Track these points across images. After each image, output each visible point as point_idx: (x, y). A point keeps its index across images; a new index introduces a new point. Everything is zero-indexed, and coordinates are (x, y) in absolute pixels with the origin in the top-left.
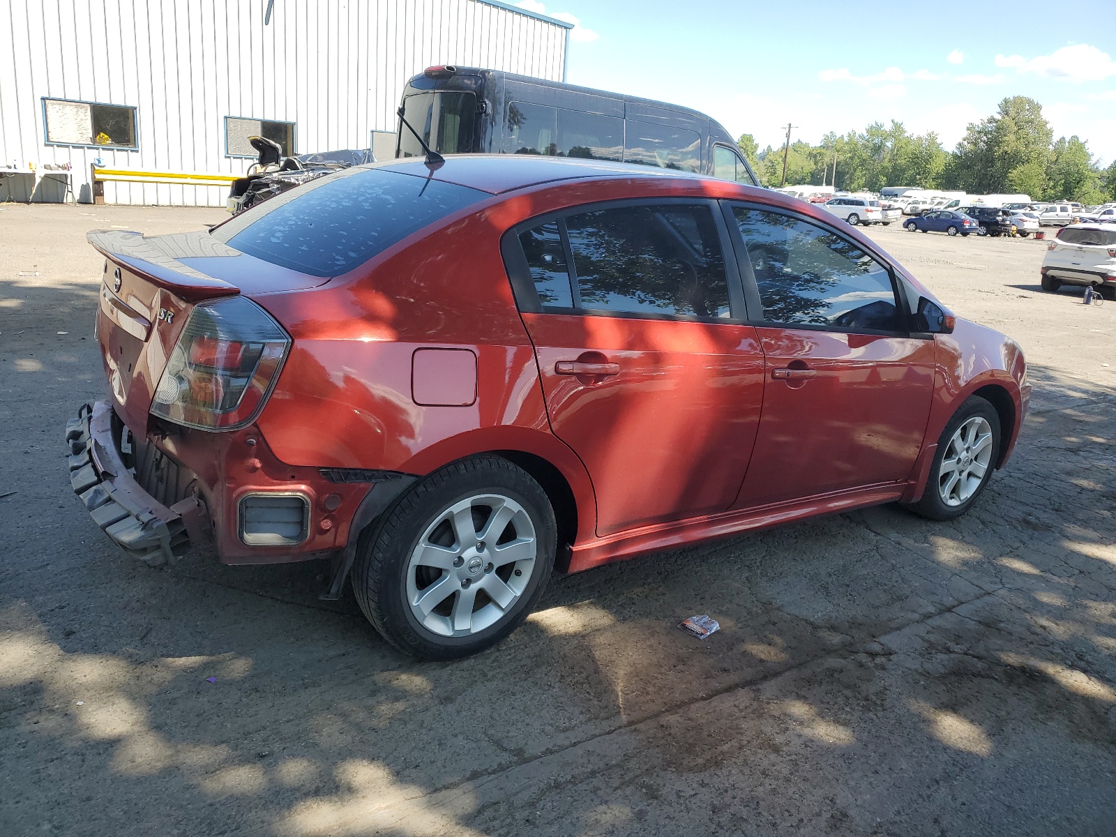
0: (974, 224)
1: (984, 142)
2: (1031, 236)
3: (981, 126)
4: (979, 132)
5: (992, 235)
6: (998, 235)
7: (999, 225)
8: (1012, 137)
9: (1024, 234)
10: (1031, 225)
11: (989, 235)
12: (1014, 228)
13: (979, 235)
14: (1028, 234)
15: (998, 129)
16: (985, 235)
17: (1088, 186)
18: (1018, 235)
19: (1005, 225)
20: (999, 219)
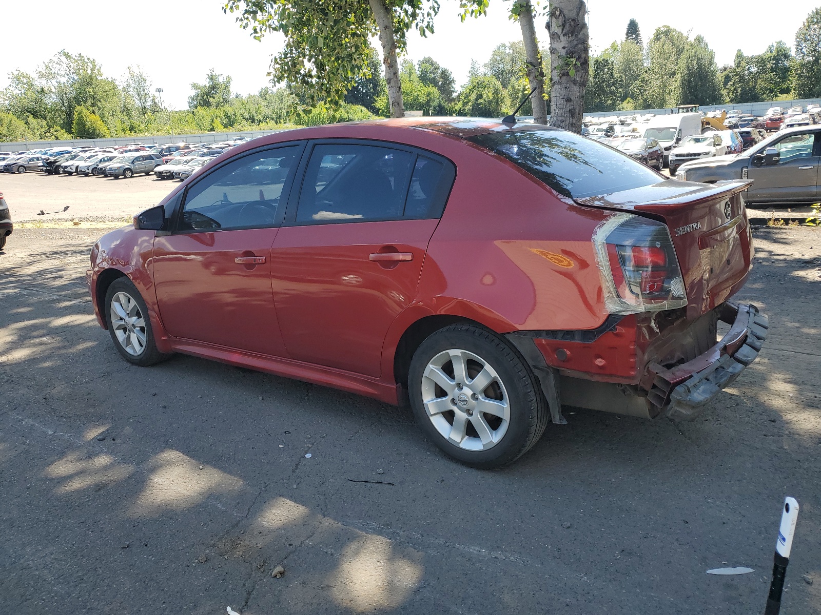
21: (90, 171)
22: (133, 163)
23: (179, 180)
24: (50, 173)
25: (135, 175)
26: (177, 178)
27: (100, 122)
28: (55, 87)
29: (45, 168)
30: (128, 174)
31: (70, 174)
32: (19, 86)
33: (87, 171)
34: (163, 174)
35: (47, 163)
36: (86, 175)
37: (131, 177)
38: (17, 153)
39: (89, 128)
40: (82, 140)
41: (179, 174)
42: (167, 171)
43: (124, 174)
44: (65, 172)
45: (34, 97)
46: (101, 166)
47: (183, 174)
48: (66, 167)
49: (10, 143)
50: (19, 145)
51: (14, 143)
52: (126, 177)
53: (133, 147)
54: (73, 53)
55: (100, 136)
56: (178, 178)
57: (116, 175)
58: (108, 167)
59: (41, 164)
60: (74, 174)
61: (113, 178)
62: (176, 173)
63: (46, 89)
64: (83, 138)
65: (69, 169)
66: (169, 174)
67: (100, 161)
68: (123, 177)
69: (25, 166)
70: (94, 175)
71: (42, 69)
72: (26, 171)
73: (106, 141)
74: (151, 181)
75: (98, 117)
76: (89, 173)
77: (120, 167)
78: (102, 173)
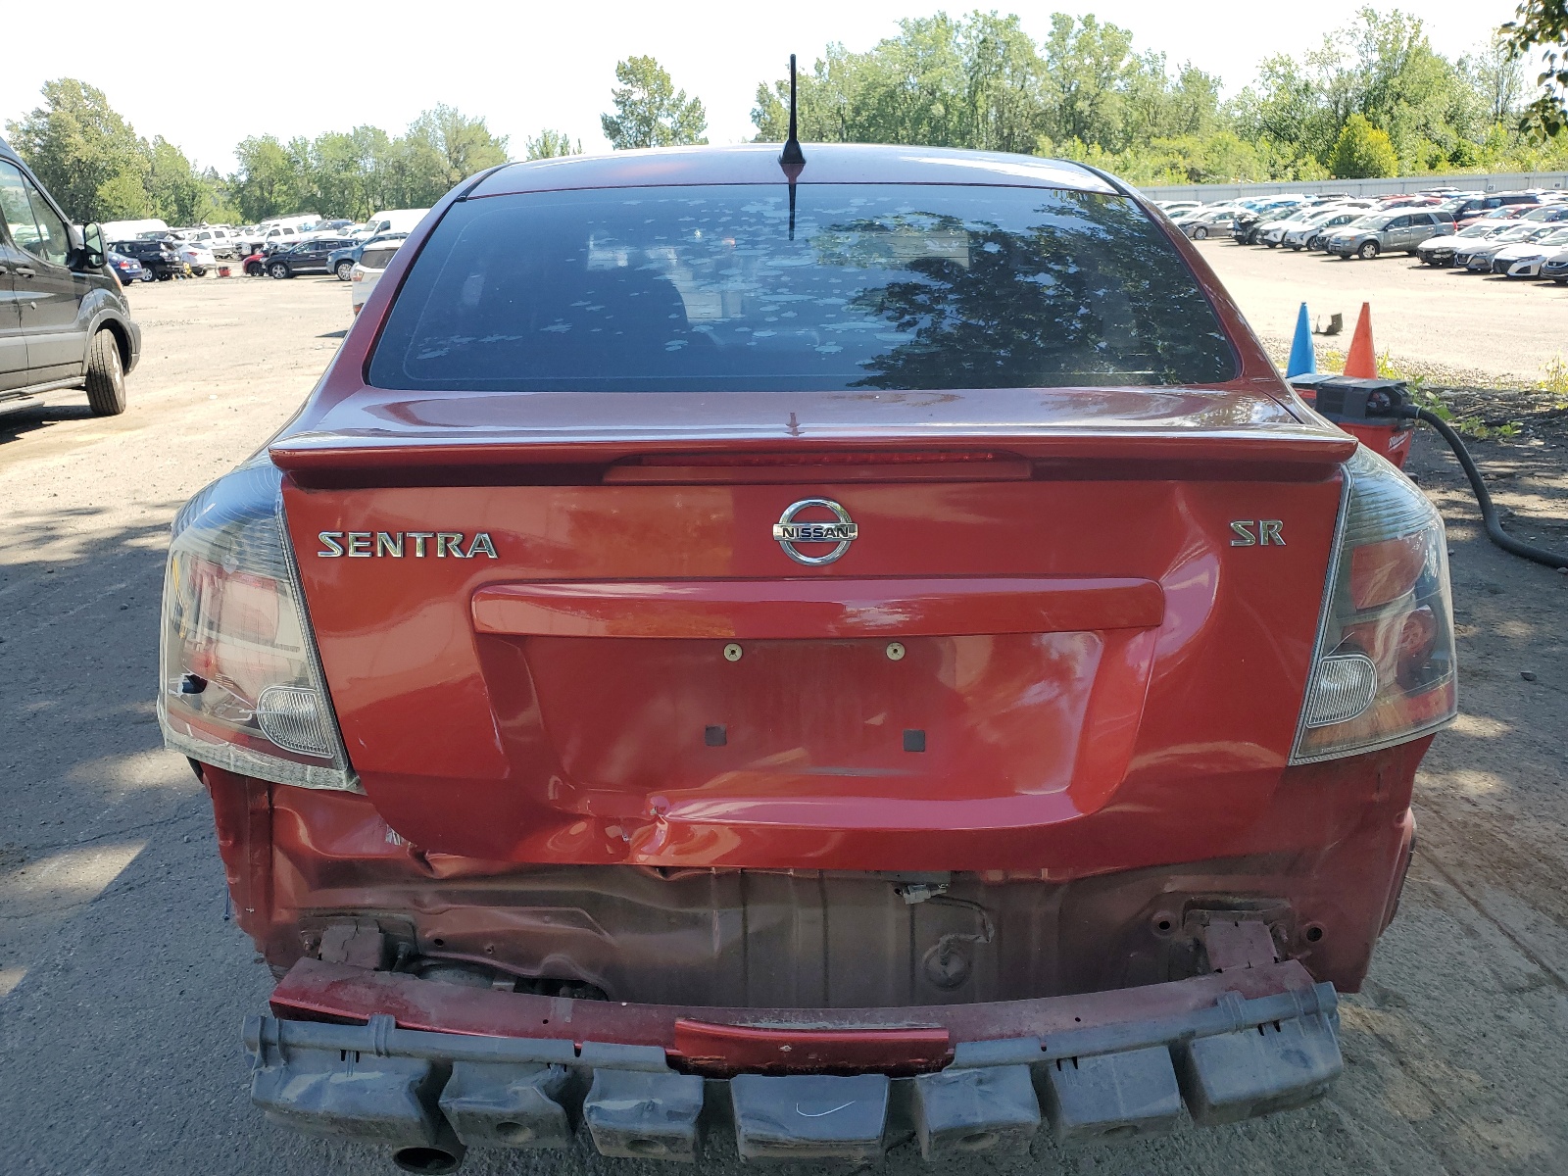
0: (135, 267)
1: (40, 146)
2: (211, 274)
3: (25, 123)
4: (28, 132)
5: (161, 280)
6: (169, 278)
7: (165, 263)
8: (78, 138)
9: (199, 272)
10: (204, 258)
11: (157, 280)
12: (187, 266)
13: (143, 281)
14: (205, 272)
15: (54, 127)
16: (152, 280)
17: (206, 203)
18: (193, 275)
19: (173, 263)
20: (164, 254)
21: (1304, 243)
22: (1385, 229)
23: (1464, 270)
24: (1242, 241)
25: (1381, 255)
26: (1459, 266)
27: (1388, 146)
28: (1331, 80)
29: (1234, 233)
30: (1369, 251)
31: (1272, 245)
32: (1269, 82)
33: (1299, 242)
34: (1436, 256)
35: (1241, 225)
36: (1297, 249)
37: (1373, 258)
38: (1215, 204)
39: (1360, 158)
40: (1340, 181)
41: (1468, 256)
42: (1445, 250)
43: (1360, 251)
44: (1264, 242)
45: (1288, 98)
46: (1327, 232)
47: (1475, 257)
48: (1267, 232)
49: (1216, 186)
50: (1227, 190)
51: (1221, 185)
52: (1362, 258)
53: (1419, 198)
54: (1384, 12)
55: (1377, 173)
56: (1464, 266)
57: (1346, 252)
58: (1334, 237)
59: (1231, 226)
60: (1302, 249)
61: (1338, 258)
62: (1460, 256)
63: (1313, 85)
64: (1341, 178)
65: (1270, 237)
66: (1448, 256)
67: (1332, 223)
68: (1357, 257)
69: (1208, 227)
70: (1310, 250)
71: (1318, 47)
72: (1207, 235)
73: (1384, 184)
74: (1405, 268)
75: (1384, 135)
76: (1303, 246)
77: (1356, 237)
78: (1324, 247)
